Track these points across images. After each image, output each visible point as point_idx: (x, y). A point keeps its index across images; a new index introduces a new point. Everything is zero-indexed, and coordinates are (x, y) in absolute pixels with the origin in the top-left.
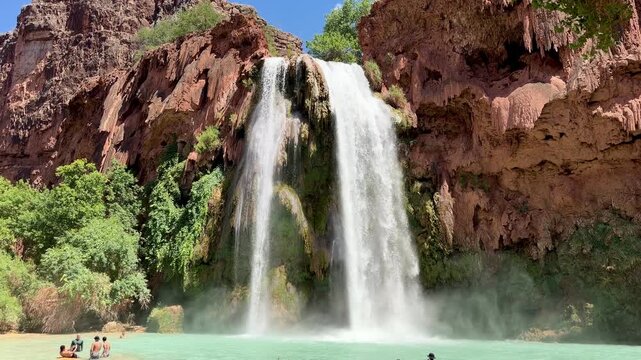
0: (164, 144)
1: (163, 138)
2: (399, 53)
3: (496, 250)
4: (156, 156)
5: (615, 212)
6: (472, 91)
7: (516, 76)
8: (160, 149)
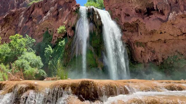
0: (43, 31)
1: (43, 29)
2: (117, 8)
3: (147, 63)
4: (41, 34)
5: (178, 52)
6: (139, 20)
7: (151, 17)
8: (42, 32)
